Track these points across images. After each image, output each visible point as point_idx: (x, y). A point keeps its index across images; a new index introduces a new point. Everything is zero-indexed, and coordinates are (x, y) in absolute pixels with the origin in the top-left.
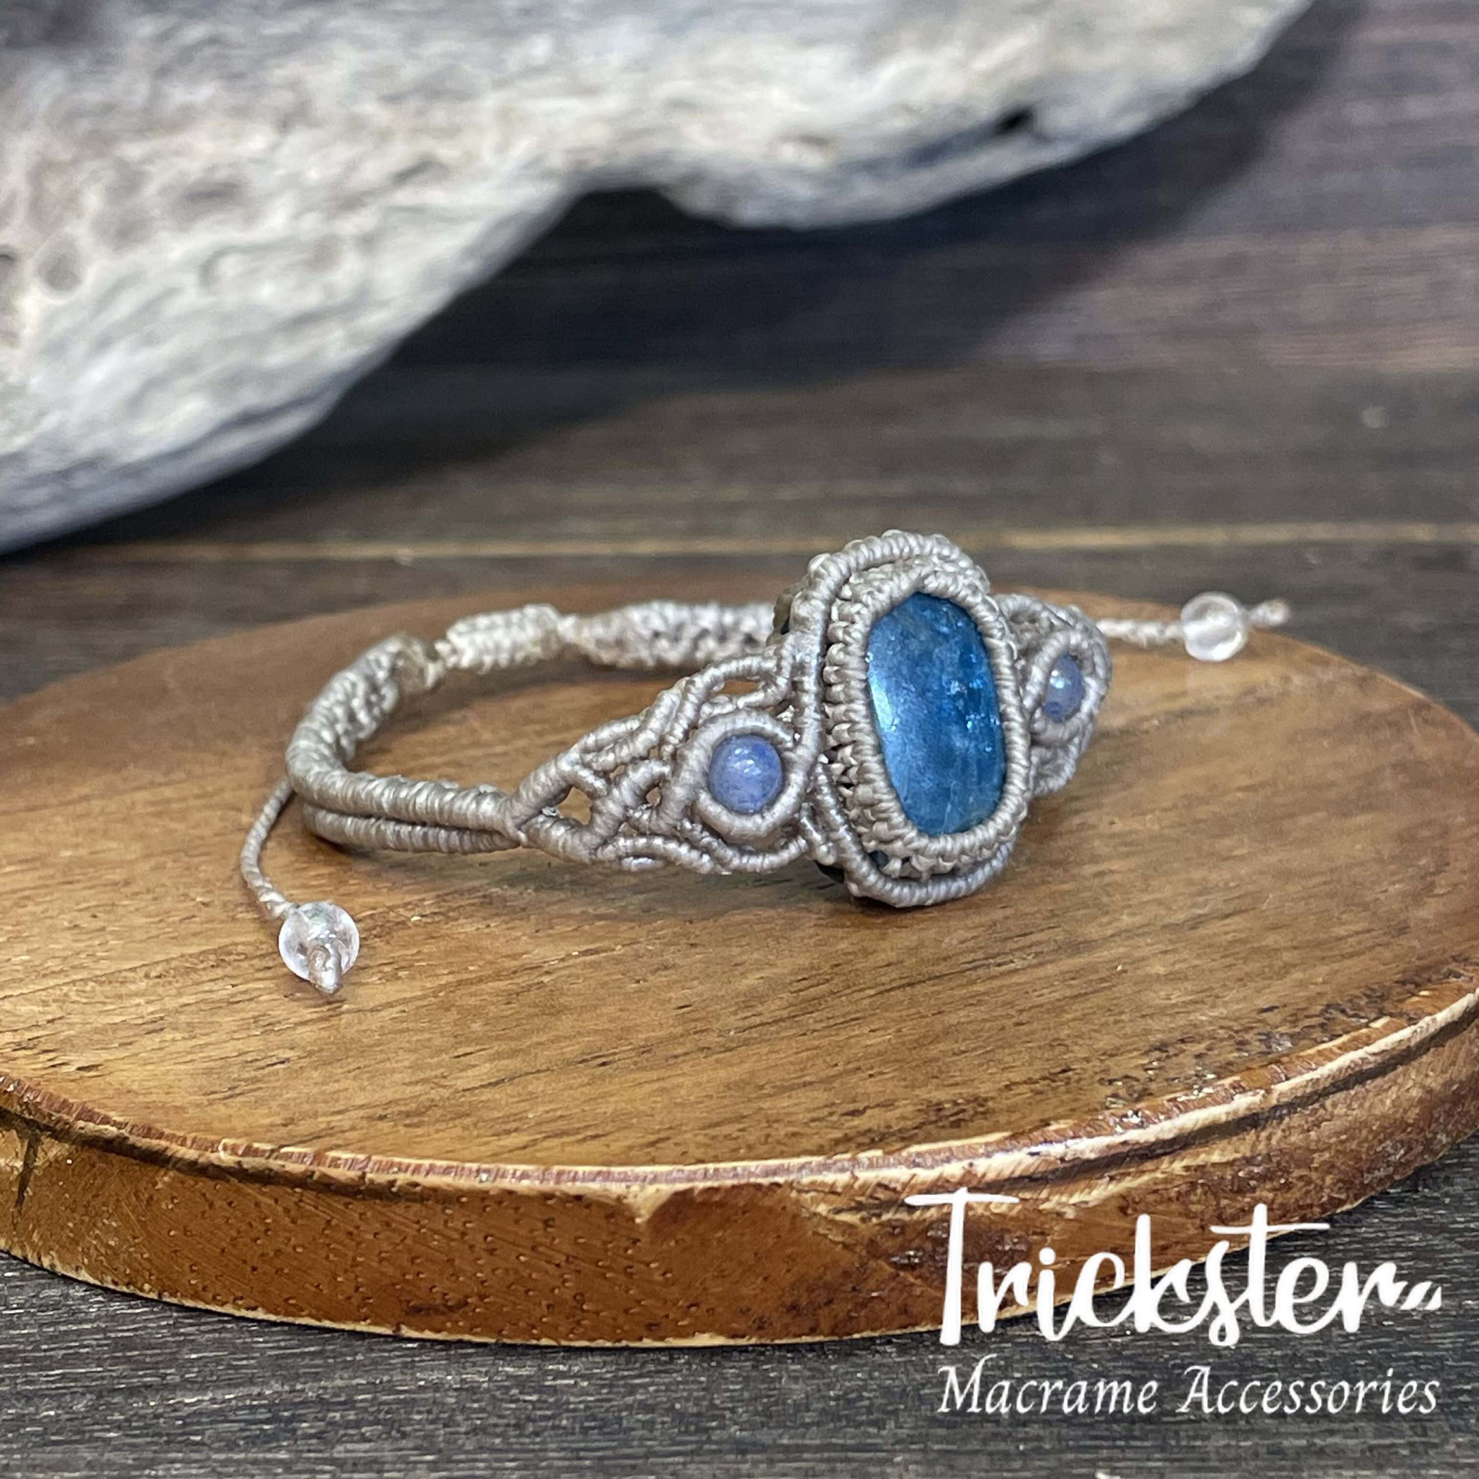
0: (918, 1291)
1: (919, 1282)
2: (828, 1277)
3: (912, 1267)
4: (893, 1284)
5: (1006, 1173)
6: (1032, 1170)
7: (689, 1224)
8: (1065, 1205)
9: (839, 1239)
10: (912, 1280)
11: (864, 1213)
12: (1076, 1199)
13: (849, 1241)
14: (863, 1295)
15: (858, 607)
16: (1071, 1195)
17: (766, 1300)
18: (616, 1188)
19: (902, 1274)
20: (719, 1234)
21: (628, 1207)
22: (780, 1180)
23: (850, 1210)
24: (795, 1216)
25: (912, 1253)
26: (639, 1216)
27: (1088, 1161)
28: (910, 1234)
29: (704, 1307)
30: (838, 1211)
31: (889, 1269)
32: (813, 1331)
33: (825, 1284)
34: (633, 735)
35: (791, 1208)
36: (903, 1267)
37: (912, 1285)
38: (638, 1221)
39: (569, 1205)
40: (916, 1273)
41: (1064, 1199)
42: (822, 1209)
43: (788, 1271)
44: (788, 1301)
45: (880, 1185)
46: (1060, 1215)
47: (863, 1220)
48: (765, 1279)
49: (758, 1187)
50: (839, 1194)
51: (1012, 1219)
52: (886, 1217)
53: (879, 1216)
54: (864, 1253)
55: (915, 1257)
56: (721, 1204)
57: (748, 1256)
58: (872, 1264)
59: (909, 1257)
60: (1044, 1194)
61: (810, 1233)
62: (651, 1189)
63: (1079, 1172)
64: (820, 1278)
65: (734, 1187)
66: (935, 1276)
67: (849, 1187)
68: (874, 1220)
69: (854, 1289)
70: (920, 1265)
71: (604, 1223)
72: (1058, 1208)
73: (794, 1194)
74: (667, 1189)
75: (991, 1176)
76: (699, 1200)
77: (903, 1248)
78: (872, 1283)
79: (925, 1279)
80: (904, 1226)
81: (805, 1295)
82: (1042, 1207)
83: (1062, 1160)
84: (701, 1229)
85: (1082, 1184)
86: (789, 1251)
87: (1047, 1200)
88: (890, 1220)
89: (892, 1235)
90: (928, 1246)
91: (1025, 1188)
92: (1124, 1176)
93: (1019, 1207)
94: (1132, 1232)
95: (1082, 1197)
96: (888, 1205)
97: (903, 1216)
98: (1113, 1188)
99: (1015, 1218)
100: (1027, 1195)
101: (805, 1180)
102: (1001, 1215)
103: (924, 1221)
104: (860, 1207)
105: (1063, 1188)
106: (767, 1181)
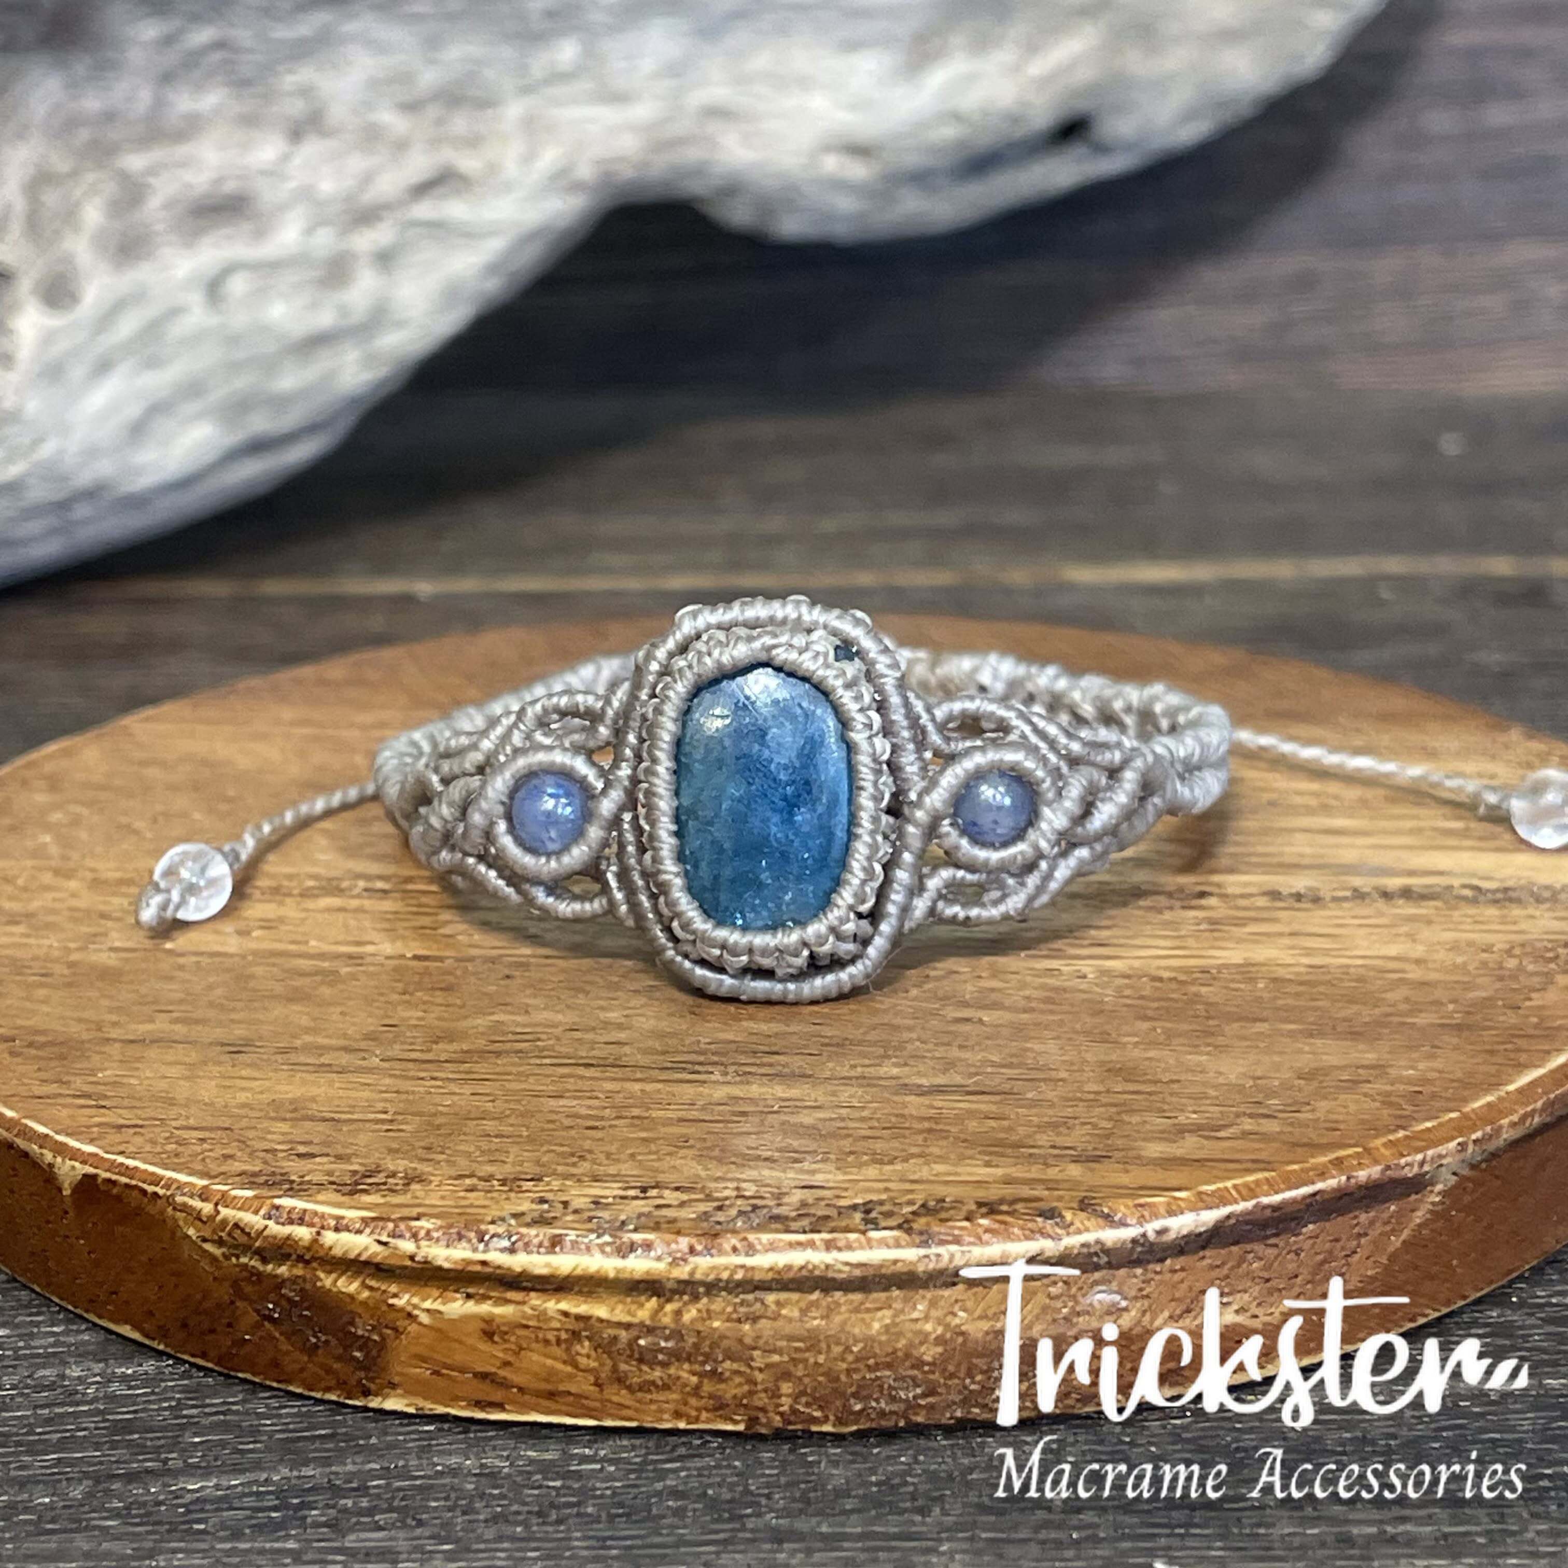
0: (284, 1349)
1: (283, 1338)
2: (207, 1305)
3: (273, 1321)
4: (261, 1333)
5: (352, 1256)
6: (378, 1259)
7: (99, 1211)
8: (415, 1307)
9: (209, 1268)
10: (275, 1333)
11: (224, 1250)
12: (427, 1304)
13: (217, 1274)
14: (238, 1334)
16: (424, 1300)
17: (165, 1310)
18: (48, 1156)
19: (267, 1325)
21: (56, 1177)
22: (160, 1192)
23: (213, 1241)
24: (173, 1233)
25: (271, 1306)
26: (64, 1188)
27: (440, 1268)
28: (266, 1285)
29: (122, 1297)
30: (205, 1240)
31: (255, 1316)
33: (205, 1311)
35: (170, 1223)
36: (266, 1318)
37: (277, 1339)
38: (64, 1192)
39: (22, 1159)
40: (279, 1328)
41: (415, 1300)
42: (191, 1232)
43: (176, 1287)
44: (181, 1317)
45: (236, 1225)
46: (411, 1316)
47: (225, 1256)
48: (160, 1288)
49: (144, 1192)
50: (204, 1223)
51: (362, 1303)
52: (243, 1260)
53: (238, 1257)
54: (231, 1290)
55: (275, 1311)
58: (240, 1305)
59: (270, 1309)
60: (393, 1289)
61: (186, 1254)
62: (69, 1166)
63: (430, 1279)
64: (201, 1303)
65: (127, 1186)
66: (296, 1338)
67: (212, 1218)
68: (234, 1260)
69: (229, 1325)
70: (280, 1321)
71: (43, 1186)
72: (409, 1308)
73: (170, 1209)
74: (82, 1169)
75: (337, 1252)
76: (103, 1188)
77: (263, 1298)
78: (243, 1325)
79: (288, 1338)
80: (259, 1275)
81: (192, 1317)
82: (391, 1301)
83: (412, 1258)
84: (108, 1218)
85: (436, 1293)
86: (173, 1266)
87: (395, 1296)
88: (246, 1265)
89: (252, 1281)
90: (284, 1304)
91: (372, 1276)
92: (485, 1298)
93: (366, 1294)
94: (507, 1364)
95: (437, 1306)
96: (246, 1249)
97: (255, 1263)
98: (471, 1307)
99: (364, 1303)
100: (373, 1283)
101: (179, 1199)
102: (351, 1297)
103: (276, 1276)
104: (220, 1243)
105: (413, 1290)
106: (150, 1189)
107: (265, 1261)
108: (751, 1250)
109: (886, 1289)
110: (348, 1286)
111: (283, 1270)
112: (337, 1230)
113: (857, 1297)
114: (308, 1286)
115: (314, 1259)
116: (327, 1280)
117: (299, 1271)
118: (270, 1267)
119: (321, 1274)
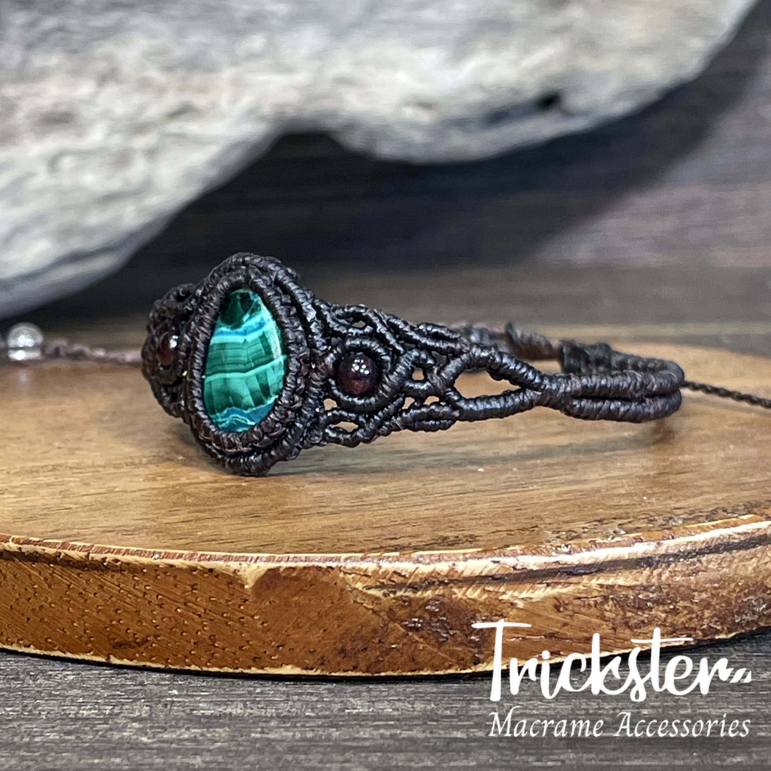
0: (421, 647)
1: (422, 640)
2: (364, 632)
3: (416, 629)
4: (405, 640)
5: (477, 573)
6: (493, 573)
7: (277, 591)
8: (516, 598)
9: (370, 607)
10: (417, 638)
11: (385, 591)
12: (524, 595)
13: (376, 608)
14: (386, 646)
16: (520, 592)
17: (325, 645)
18: (234, 565)
19: (410, 634)
20: (296, 598)
21: (240, 578)
22: (334, 565)
23: (376, 587)
24: (342, 590)
25: (416, 620)
26: (247, 584)
27: (531, 571)
28: (414, 607)
29: (287, 647)
30: (369, 588)
31: (402, 630)
32: (355, 668)
33: (362, 637)
35: (340, 584)
36: (411, 629)
37: (417, 642)
38: (246, 587)
39: (206, 575)
40: (420, 633)
41: (516, 594)
42: (359, 586)
43: (339, 626)
44: (340, 646)
45: (395, 572)
46: (513, 605)
47: (385, 595)
48: (325, 631)
49: (320, 568)
50: (369, 577)
51: (481, 603)
52: (399, 594)
53: (395, 593)
54: (386, 617)
55: (419, 623)
56: (297, 579)
57: (313, 614)
58: (391, 625)
59: (415, 622)
60: (502, 589)
61: (352, 602)
62: (254, 566)
63: (525, 578)
64: (358, 632)
65: (305, 568)
66: (431, 637)
67: (376, 572)
68: (392, 595)
69: (380, 642)
70: (422, 628)
71: (225, 587)
72: (512, 600)
73: (341, 575)
74: (264, 566)
75: (467, 573)
76: (284, 575)
77: (411, 616)
78: (391, 638)
79: (425, 639)
80: (411, 601)
81: (349, 644)
82: (501, 598)
83: (514, 568)
84: (285, 594)
85: (528, 586)
86: (339, 612)
87: (504, 593)
88: (401, 597)
89: (403, 606)
90: (427, 616)
91: (489, 584)
92: (557, 584)
93: (485, 596)
95: (529, 594)
96: (400, 586)
97: (410, 594)
98: (550, 591)
99: (483, 604)
100: (491, 589)
102: (474, 600)
103: (424, 598)
104: (382, 587)
105: (515, 587)
106: (324, 565)
107: (415, 590)
110: (472, 593)
111: (429, 594)
112: (465, 560)
114: (446, 600)
115: (451, 581)
116: (459, 593)
117: (440, 591)
118: (419, 594)
119: (455, 590)
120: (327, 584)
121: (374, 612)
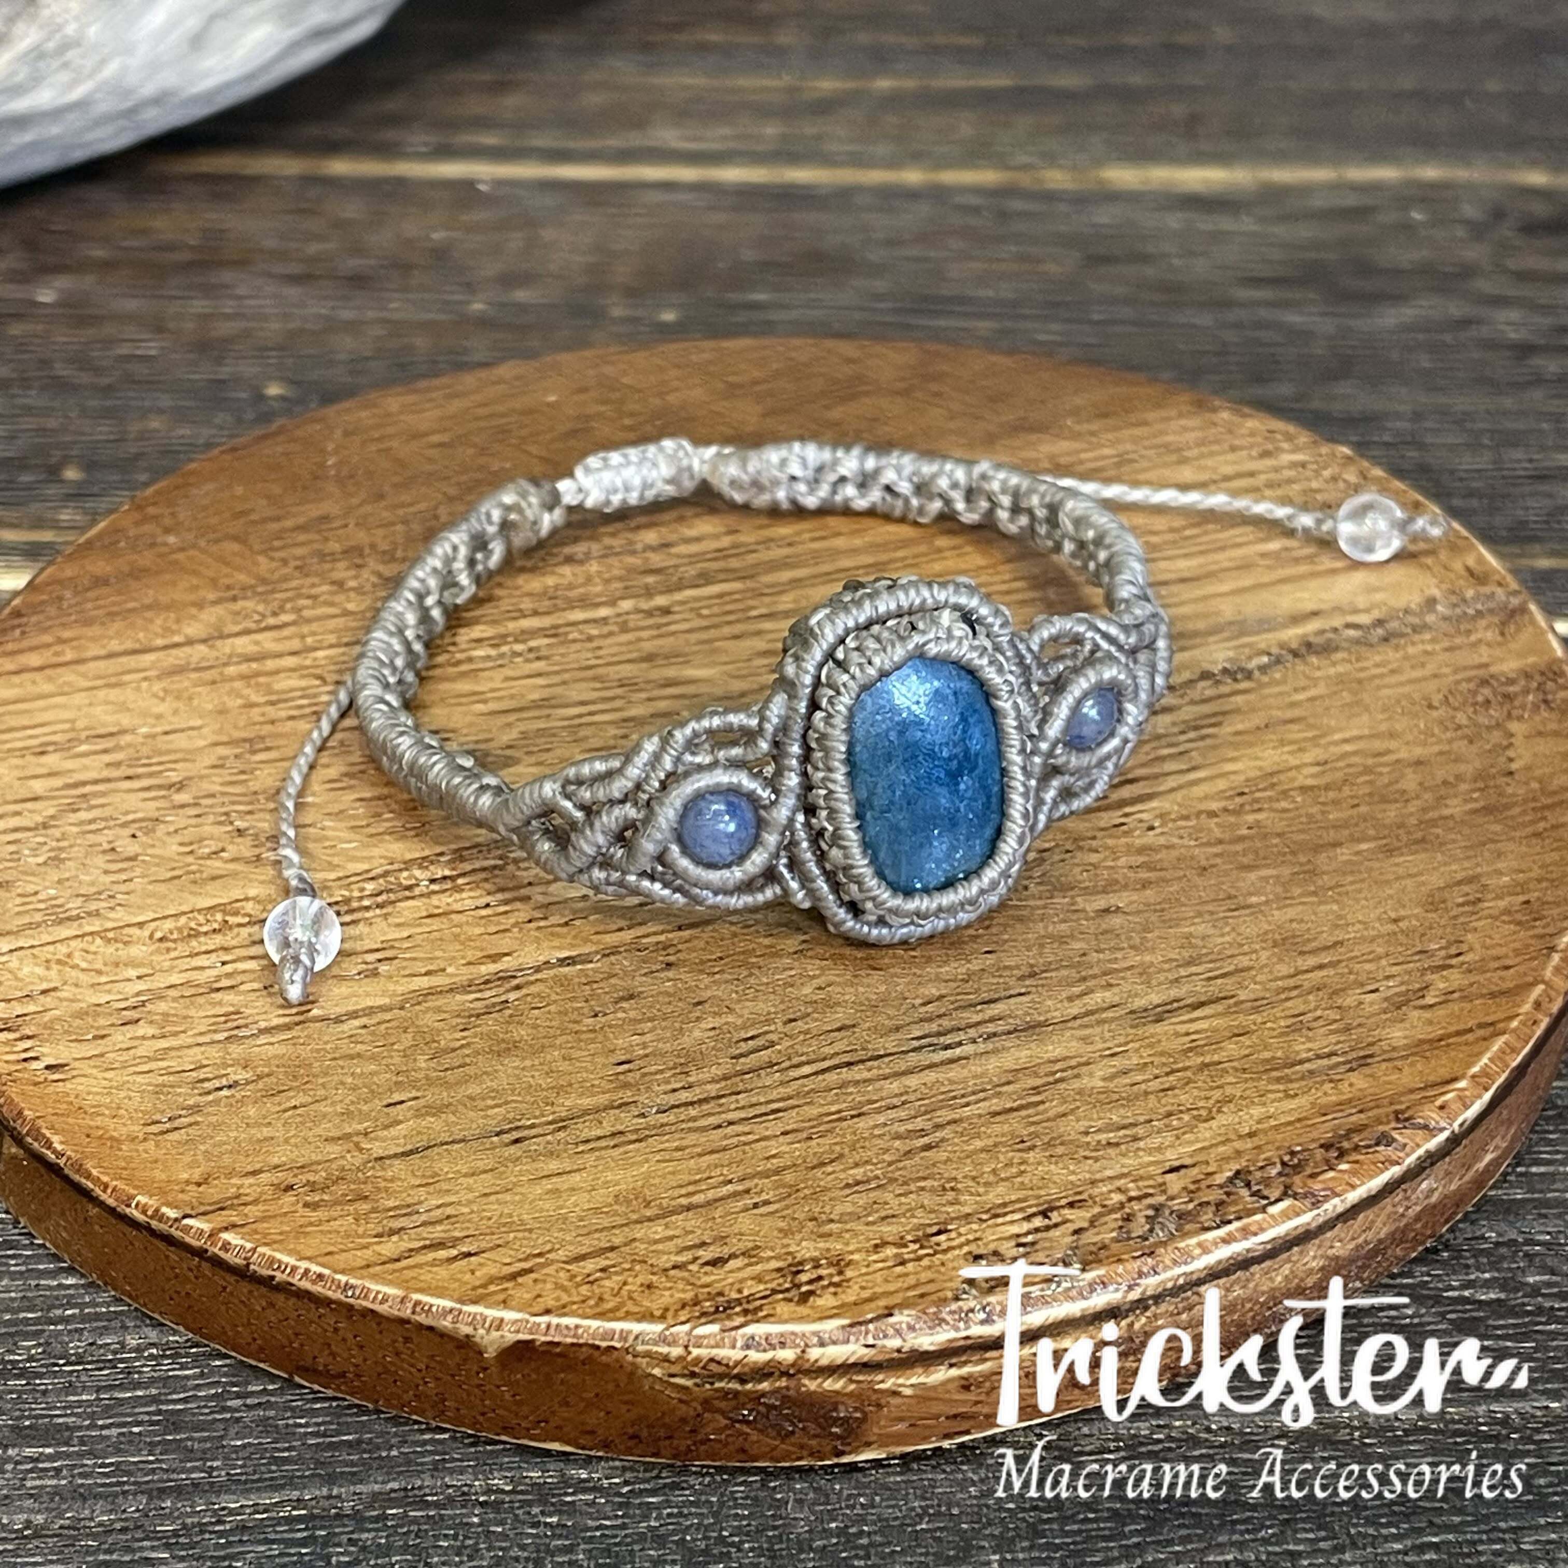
0: (754, 1439)
1: (755, 1433)
2: (666, 1420)
3: (746, 1422)
4: (729, 1432)
5: (839, 1361)
6: (865, 1359)
7: (533, 1365)
8: (901, 1385)
9: (675, 1395)
10: (747, 1431)
11: (697, 1380)
12: (914, 1380)
13: (684, 1398)
14: (701, 1436)
15: (845, 677)
16: (909, 1378)
17: (609, 1428)
18: (465, 1328)
19: (737, 1426)
20: (562, 1376)
21: (476, 1344)
22: (617, 1344)
23: (683, 1376)
24: (631, 1374)
25: (746, 1412)
26: (487, 1352)
27: (927, 1352)
28: (742, 1399)
30: (673, 1376)
31: (724, 1421)
32: (655, 1455)
33: (665, 1424)
34: (609, 775)
35: (627, 1367)
36: (739, 1421)
37: (748, 1434)
38: (486, 1355)
39: (423, 1332)
40: (752, 1426)
41: (901, 1381)
42: (657, 1372)
43: (628, 1411)
44: (630, 1431)
45: (712, 1360)
46: (895, 1393)
47: (697, 1385)
48: (608, 1413)
49: (598, 1348)
50: (673, 1363)
51: (846, 1395)
52: (718, 1385)
53: (712, 1383)
54: (699, 1408)
55: (750, 1415)
56: (563, 1355)
57: (589, 1395)
58: (708, 1416)
59: (744, 1415)
60: (880, 1377)
61: (646, 1388)
62: (495, 1334)
63: (916, 1361)
64: (658, 1419)
65: (573, 1344)
66: (770, 1430)
67: (682, 1358)
68: (708, 1386)
69: (691, 1431)
70: (755, 1421)
71: (455, 1350)
72: (895, 1388)
73: (629, 1358)
74: (510, 1336)
75: (824, 1362)
76: (540, 1349)
77: (737, 1408)
78: (708, 1429)
79: (761, 1432)
80: (736, 1393)
81: (645, 1431)
82: (876, 1387)
83: (899, 1351)
84: (545, 1369)
85: (921, 1369)
86: (628, 1397)
87: (883, 1381)
88: (722, 1388)
89: (725, 1398)
90: (762, 1409)
91: (859, 1372)
92: (965, 1363)
93: (852, 1387)
94: (977, 1403)
95: (922, 1379)
96: (721, 1377)
97: (735, 1386)
98: (954, 1372)
99: (851, 1395)
100: (861, 1378)
101: (640, 1348)
102: (837, 1392)
103: (757, 1391)
104: (693, 1375)
105: (900, 1373)
106: (604, 1344)
107: (743, 1381)
108: (1188, 1257)
109: (1289, 1249)
110: (832, 1384)
111: (765, 1386)
112: (822, 1344)
113: (1268, 1263)
114: (792, 1393)
115: (799, 1371)
116: (811, 1385)
117: (783, 1382)
118: (749, 1386)
119: (806, 1381)
120: (607, 1365)
121: (681, 1401)
